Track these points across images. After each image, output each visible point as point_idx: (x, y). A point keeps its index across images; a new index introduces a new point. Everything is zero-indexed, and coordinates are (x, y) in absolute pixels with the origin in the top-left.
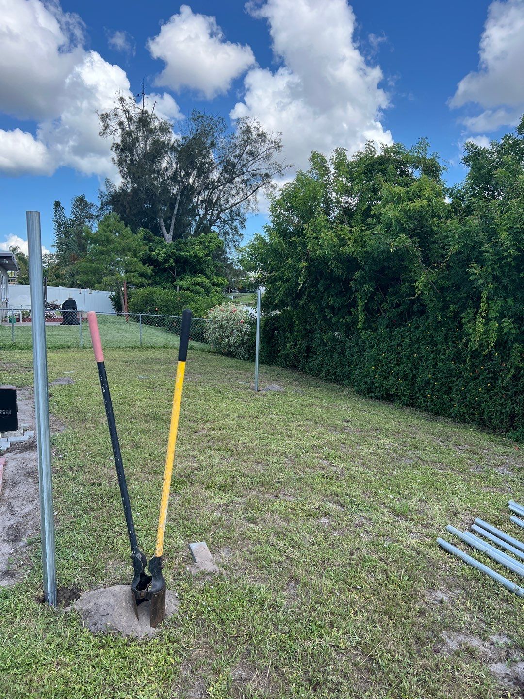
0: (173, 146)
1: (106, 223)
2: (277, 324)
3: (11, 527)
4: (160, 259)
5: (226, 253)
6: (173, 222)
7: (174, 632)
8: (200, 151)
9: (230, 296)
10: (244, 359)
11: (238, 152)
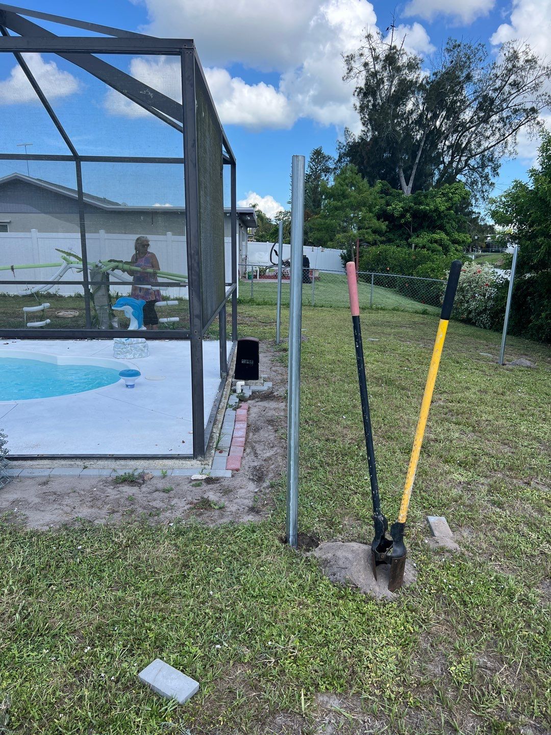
0: (421, 84)
1: (343, 176)
2: (531, 289)
3: (255, 467)
4: (396, 214)
5: (472, 206)
6: (414, 172)
7: (413, 601)
8: (452, 87)
9: (470, 256)
10: (485, 328)
11: (498, 83)
